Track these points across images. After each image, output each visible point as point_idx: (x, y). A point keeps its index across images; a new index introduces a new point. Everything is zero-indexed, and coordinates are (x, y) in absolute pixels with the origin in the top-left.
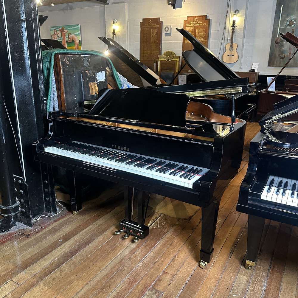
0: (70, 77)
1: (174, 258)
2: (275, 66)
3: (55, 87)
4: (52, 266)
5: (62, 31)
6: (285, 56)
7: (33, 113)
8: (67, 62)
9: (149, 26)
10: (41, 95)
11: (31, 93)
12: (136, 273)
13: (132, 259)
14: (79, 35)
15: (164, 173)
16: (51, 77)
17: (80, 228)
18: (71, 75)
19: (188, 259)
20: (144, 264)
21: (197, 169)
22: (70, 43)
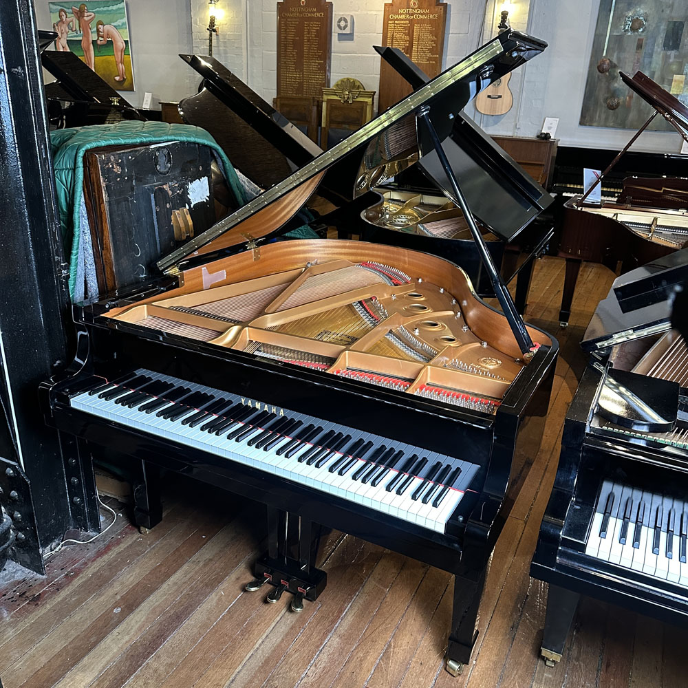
0: (124, 206)
1: (387, 649)
2: (593, 124)
3: (88, 231)
5: (80, 14)
6: (618, 104)
7: (36, 302)
8: (118, 170)
9: (300, 13)
10: (54, 259)
11: (27, 255)
13: (290, 656)
14: (124, 26)
15: (373, 484)
16: (76, 210)
17: (160, 571)
18: (128, 201)
19: (418, 652)
20: (320, 671)
21: (447, 465)
22: (101, 45)
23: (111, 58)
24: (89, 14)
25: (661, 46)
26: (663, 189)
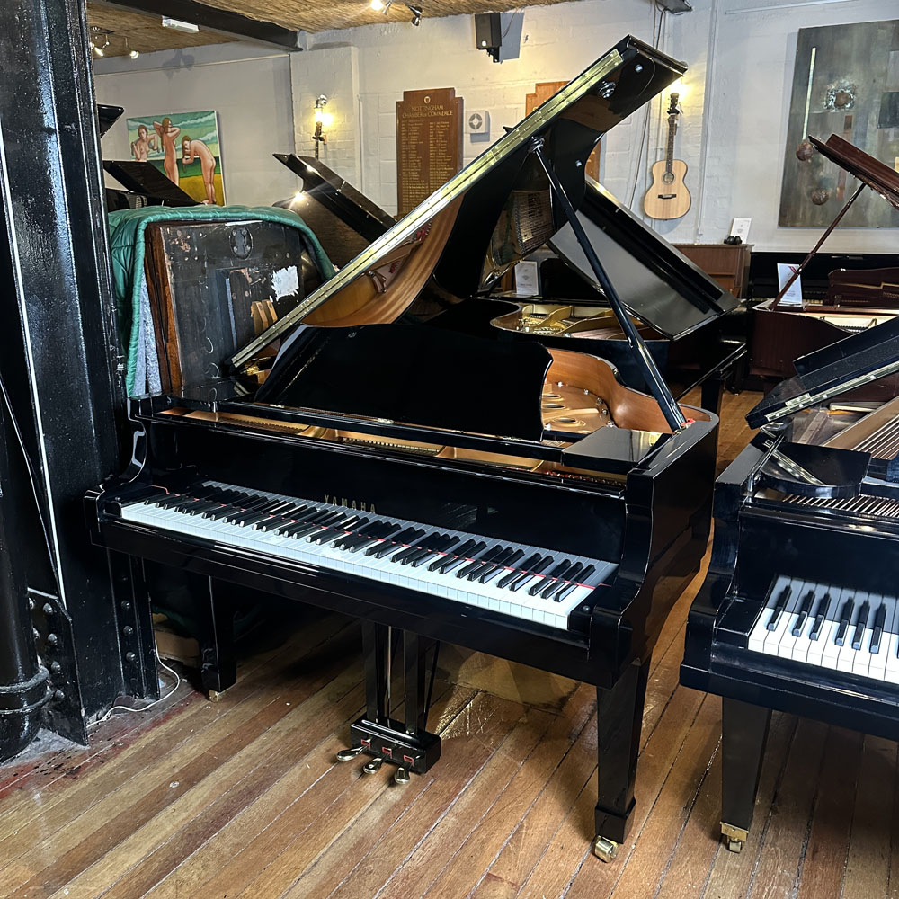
0: (193, 291)
1: (518, 830)
2: (798, 224)
3: (150, 320)
4: (150, 869)
5: (162, 131)
6: (827, 196)
7: (86, 402)
8: (186, 247)
9: (424, 112)
10: (108, 348)
11: (77, 344)
12: (406, 883)
13: (391, 837)
14: (215, 141)
15: (481, 581)
16: (136, 291)
17: (230, 743)
18: (198, 286)
19: (559, 834)
20: (429, 854)
21: (579, 564)
22: (187, 165)
23: (200, 179)
24: (173, 129)
25: (876, 123)
26: (883, 284)
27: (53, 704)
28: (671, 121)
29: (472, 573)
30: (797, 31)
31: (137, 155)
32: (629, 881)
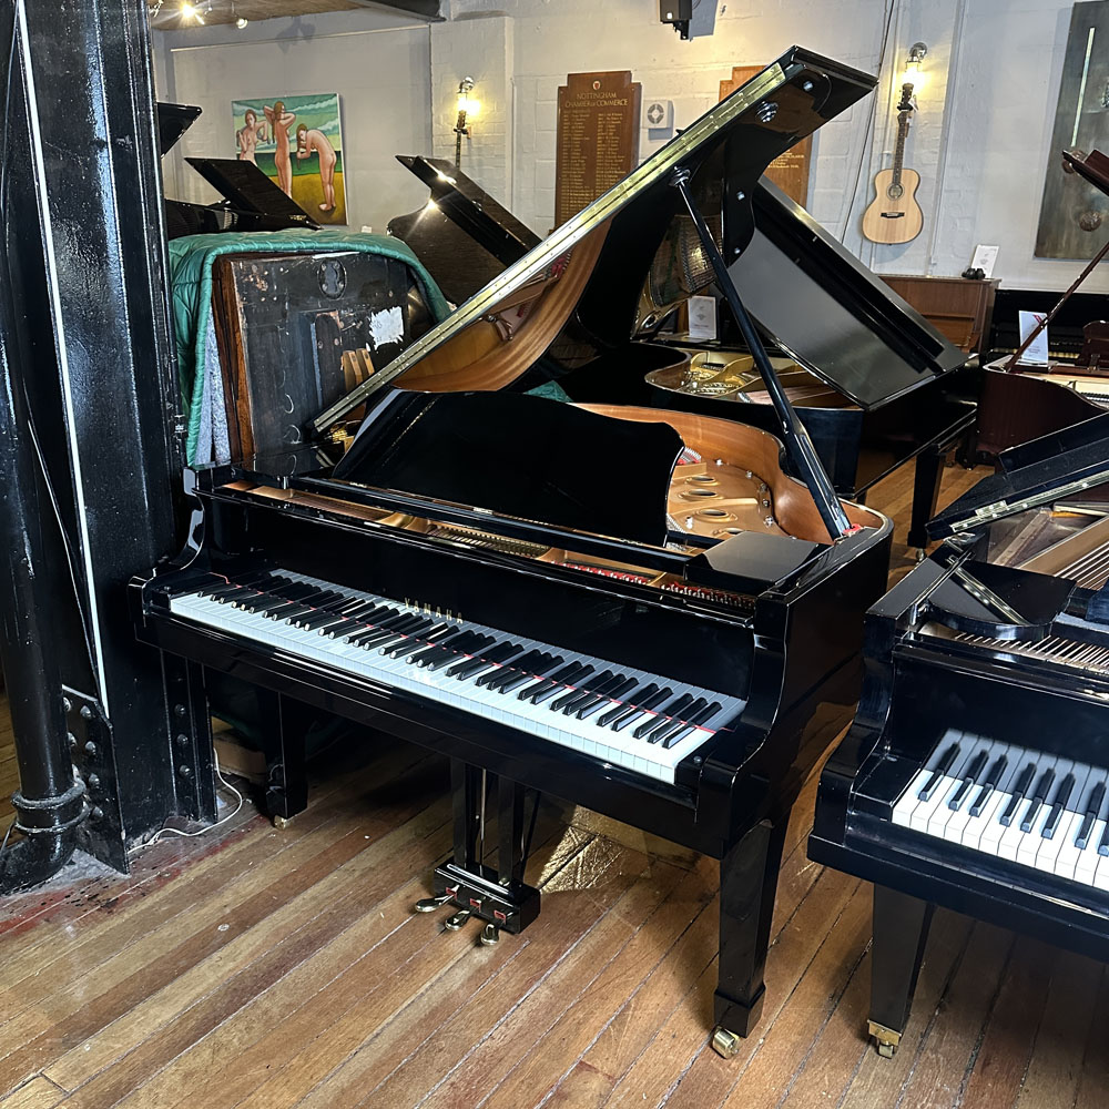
0: (270, 338)
1: (623, 1011)
2: (1058, 255)
3: (217, 372)
4: (186, 1027)
5: (274, 117)
6: (1099, 220)
7: (138, 468)
8: (262, 285)
9: (591, 101)
10: (165, 406)
11: (128, 400)
12: (481, 1066)
13: (470, 1008)
14: (337, 131)
15: (579, 717)
16: (200, 338)
17: (293, 881)
18: (277, 331)
19: (672, 1018)
20: (513, 1032)
21: (701, 699)
22: (300, 160)
23: (317, 178)
24: (287, 115)
27: (91, 823)
28: (902, 120)
29: (568, 705)
30: (1072, 5)
31: (242, 147)
32: (750, 1084)
